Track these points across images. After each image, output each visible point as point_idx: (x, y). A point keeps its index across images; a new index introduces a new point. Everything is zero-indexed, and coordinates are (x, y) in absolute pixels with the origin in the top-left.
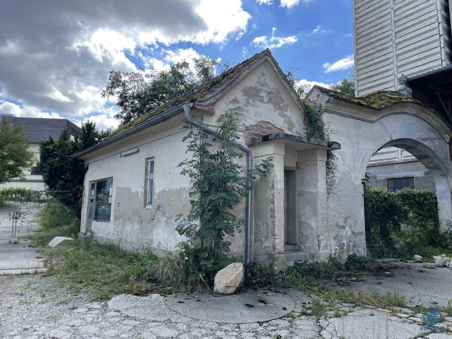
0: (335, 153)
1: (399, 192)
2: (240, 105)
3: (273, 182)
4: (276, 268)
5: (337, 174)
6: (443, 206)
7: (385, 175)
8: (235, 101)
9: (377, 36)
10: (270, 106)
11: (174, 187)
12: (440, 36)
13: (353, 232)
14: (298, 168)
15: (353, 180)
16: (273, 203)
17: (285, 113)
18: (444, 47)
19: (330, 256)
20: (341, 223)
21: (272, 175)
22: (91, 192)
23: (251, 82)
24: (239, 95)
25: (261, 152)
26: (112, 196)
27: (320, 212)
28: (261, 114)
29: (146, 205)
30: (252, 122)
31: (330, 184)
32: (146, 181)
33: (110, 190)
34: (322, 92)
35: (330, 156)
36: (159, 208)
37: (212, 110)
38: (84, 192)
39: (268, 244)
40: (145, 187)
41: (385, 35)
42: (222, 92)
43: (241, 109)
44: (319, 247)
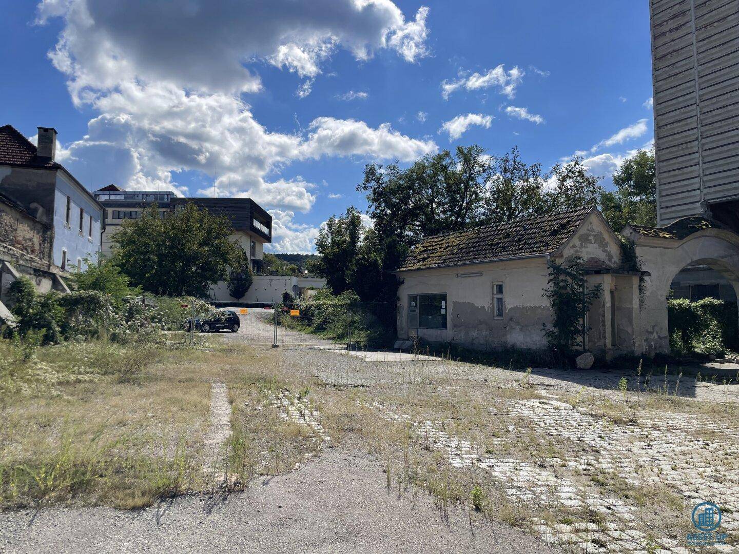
0: (646, 278)
1: (701, 302)
2: (577, 248)
3: (604, 302)
5: (647, 294)
7: (688, 282)
8: (574, 246)
9: (677, 157)
10: (596, 246)
11: (528, 305)
13: (659, 337)
14: (616, 289)
15: (659, 297)
16: (604, 316)
17: (606, 248)
19: (643, 353)
20: (650, 329)
21: (603, 296)
22: (411, 304)
23: (583, 231)
24: (576, 241)
25: (593, 281)
26: (446, 308)
27: (635, 322)
28: (590, 252)
29: (494, 316)
30: (585, 259)
31: (642, 302)
32: (493, 299)
33: (443, 303)
34: (635, 230)
35: (641, 280)
36: (511, 319)
37: (562, 256)
38: (399, 303)
39: (601, 343)
40: (493, 303)
41: (691, 132)
42: (568, 242)
43: (577, 251)
44: (634, 346)
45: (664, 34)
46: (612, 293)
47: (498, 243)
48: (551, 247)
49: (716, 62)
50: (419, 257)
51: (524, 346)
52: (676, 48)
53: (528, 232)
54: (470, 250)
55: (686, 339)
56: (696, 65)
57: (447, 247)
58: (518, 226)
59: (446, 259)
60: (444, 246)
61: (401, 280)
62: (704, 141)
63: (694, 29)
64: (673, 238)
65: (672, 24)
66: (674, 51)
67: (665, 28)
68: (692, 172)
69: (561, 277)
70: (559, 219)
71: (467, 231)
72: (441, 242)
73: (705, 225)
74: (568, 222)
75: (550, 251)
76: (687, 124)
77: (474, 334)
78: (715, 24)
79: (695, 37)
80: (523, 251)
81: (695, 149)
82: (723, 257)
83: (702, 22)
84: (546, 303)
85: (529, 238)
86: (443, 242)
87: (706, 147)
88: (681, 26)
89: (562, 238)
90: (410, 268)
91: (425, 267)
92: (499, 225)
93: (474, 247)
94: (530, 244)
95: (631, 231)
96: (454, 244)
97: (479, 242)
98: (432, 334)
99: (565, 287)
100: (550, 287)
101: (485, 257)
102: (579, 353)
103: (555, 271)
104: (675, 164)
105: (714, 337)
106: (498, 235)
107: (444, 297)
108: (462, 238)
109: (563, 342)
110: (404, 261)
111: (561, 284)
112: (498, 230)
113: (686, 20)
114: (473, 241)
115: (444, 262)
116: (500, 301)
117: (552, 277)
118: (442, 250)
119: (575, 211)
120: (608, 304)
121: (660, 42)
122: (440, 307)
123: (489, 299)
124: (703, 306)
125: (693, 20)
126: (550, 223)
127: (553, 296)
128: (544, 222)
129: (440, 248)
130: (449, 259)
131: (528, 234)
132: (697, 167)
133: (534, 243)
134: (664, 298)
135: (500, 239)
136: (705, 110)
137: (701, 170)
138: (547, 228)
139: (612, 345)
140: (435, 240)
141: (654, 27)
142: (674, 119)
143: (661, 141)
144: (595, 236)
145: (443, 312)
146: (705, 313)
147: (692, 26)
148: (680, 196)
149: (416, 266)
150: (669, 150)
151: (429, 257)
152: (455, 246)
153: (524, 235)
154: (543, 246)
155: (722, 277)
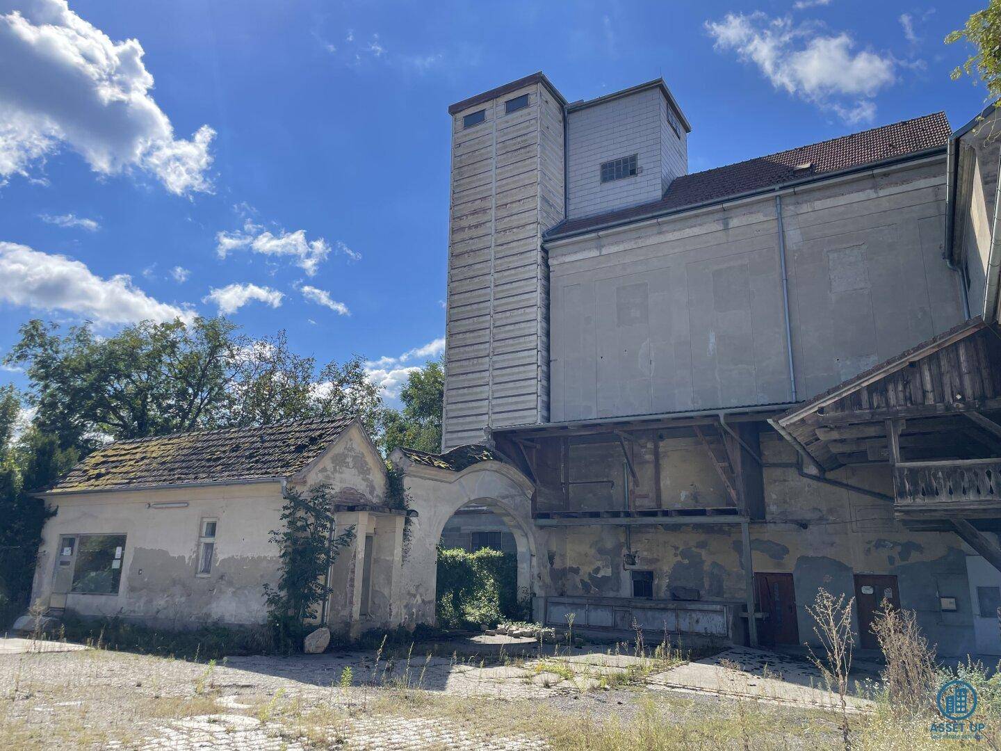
0: (414, 519)
1: (478, 554)
2: (328, 473)
3: (355, 552)
4: (351, 635)
5: (414, 542)
6: (523, 570)
7: (470, 527)
8: (324, 470)
9: (467, 373)
10: (354, 471)
11: (250, 555)
12: (538, 366)
13: (423, 601)
14: (375, 533)
15: (428, 546)
16: (353, 572)
17: (367, 476)
18: (540, 381)
19: (400, 624)
20: (413, 591)
21: (354, 544)
22: (62, 551)
23: (338, 448)
24: (327, 462)
25: (344, 521)
26: (122, 559)
27: (394, 580)
28: (346, 480)
29: (196, 573)
30: (337, 490)
31: (406, 551)
32: (198, 545)
33: (118, 551)
34: (405, 455)
35: (407, 522)
36: (222, 577)
37: (305, 482)
38: (41, 549)
39: (345, 613)
40: (197, 552)
41: (482, 346)
42: (316, 464)
43: (328, 477)
44: (391, 615)
45: (462, 229)
46: (369, 538)
47: (219, 459)
48: (290, 469)
49: (513, 272)
50: (92, 472)
51: (233, 620)
52: (473, 248)
53: (267, 444)
54: (177, 465)
55: (457, 603)
56: (492, 271)
57: (143, 459)
58: (253, 436)
59: (134, 479)
60: (138, 456)
61: (52, 509)
62: (495, 358)
63: (493, 232)
64: (449, 469)
65: (472, 220)
66: (472, 251)
67: (464, 223)
68: (481, 392)
69: (301, 513)
70: (311, 430)
71: (179, 437)
72: (134, 451)
73: (486, 456)
74: (320, 436)
75: (288, 474)
76: (480, 337)
77: (160, 602)
78: (514, 230)
79: (493, 239)
80: (252, 471)
81: (486, 367)
82: (503, 498)
83: (501, 226)
84: (274, 551)
85: (265, 454)
86: (138, 450)
87: (497, 366)
88: (480, 225)
89: (309, 457)
90: (70, 490)
91: (96, 488)
92: (228, 432)
93: (183, 461)
94: (264, 463)
95: (401, 455)
96: (154, 455)
97: (193, 454)
98: (90, 604)
99: (304, 528)
100: (282, 527)
101: (196, 478)
102: (312, 629)
103: (292, 504)
104: (464, 380)
105: (490, 601)
106: (223, 446)
107: (120, 540)
108: (170, 447)
109: (291, 613)
110: (65, 477)
111: (299, 524)
112: (226, 439)
113: (486, 219)
114: (185, 452)
115: (129, 483)
116: (210, 547)
117: (287, 512)
118: (132, 463)
119: (333, 422)
120: (361, 556)
121: (458, 237)
122: (113, 557)
123: (192, 545)
124: (479, 559)
125: (493, 220)
126: (298, 435)
127: (286, 541)
128: (290, 432)
129: (130, 460)
130: (139, 477)
131: (265, 448)
132: (486, 388)
133: (270, 461)
134: (433, 548)
135: (224, 452)
136: (498, 323)
137: (490, 392)
138: (292, 442)
139: (361, 615)
140: (126, 447)
141: (454, 219)
142: (468, 327)
143: (452, 351)
144: (354, 457)
145: (116, 565)
146: (481, 568)
147: (491, 226)
148: (468, 419)
149: (82, 487)
150: (459, 364)
151: (108, 473)
152: (154, 458)
153: (259, 448)
154: (282, 467)
155: (503, 523)
